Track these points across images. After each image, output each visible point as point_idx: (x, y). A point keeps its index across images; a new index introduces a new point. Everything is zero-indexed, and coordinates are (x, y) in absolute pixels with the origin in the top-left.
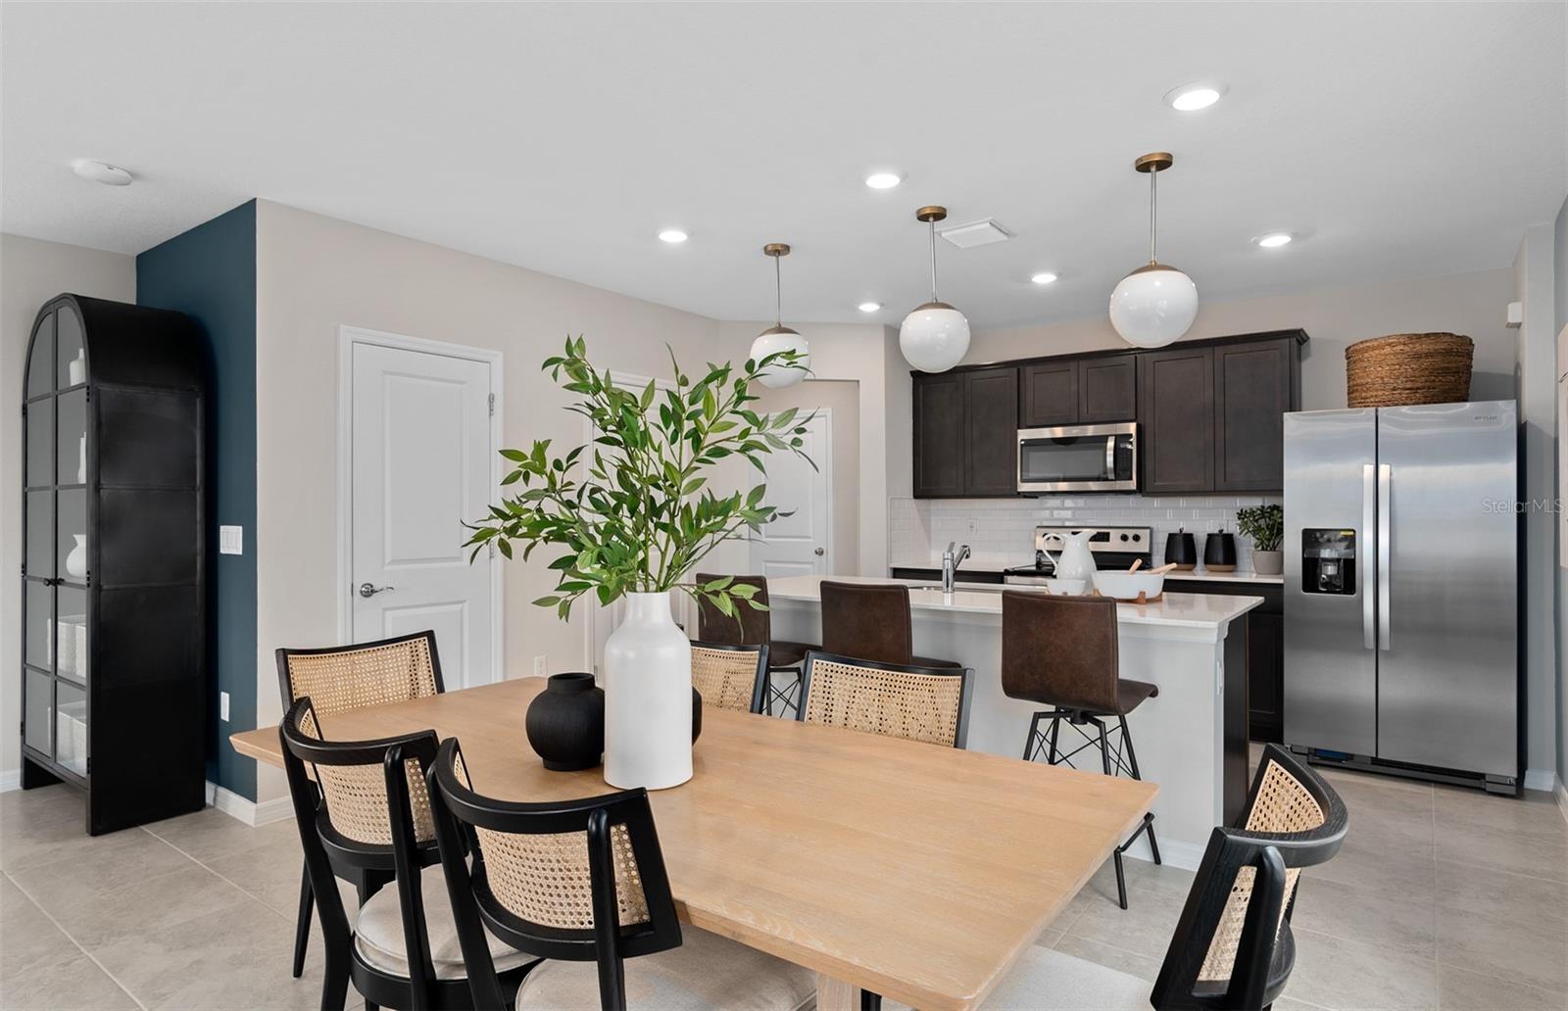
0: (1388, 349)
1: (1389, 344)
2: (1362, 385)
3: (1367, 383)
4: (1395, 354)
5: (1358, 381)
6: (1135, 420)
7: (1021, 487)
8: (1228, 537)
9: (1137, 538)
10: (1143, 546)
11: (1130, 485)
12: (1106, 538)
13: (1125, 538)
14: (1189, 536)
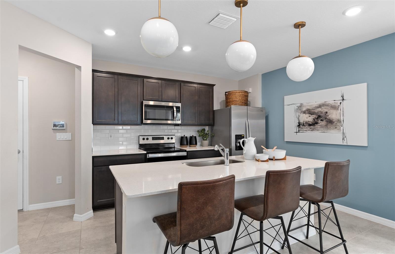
0: (241, 93)
1: (241, 92)
2: (235, 100)
3: (237, 100)
4: (242, 95)
5: (234, 100)
6: (181, 103)
7: (144, 121)
8: (195, 137)
9: (172, 138)
10: (173, 141)
11: (179, 122)
12: (163, 138)
13: (168, 138)
14: (187, 137)
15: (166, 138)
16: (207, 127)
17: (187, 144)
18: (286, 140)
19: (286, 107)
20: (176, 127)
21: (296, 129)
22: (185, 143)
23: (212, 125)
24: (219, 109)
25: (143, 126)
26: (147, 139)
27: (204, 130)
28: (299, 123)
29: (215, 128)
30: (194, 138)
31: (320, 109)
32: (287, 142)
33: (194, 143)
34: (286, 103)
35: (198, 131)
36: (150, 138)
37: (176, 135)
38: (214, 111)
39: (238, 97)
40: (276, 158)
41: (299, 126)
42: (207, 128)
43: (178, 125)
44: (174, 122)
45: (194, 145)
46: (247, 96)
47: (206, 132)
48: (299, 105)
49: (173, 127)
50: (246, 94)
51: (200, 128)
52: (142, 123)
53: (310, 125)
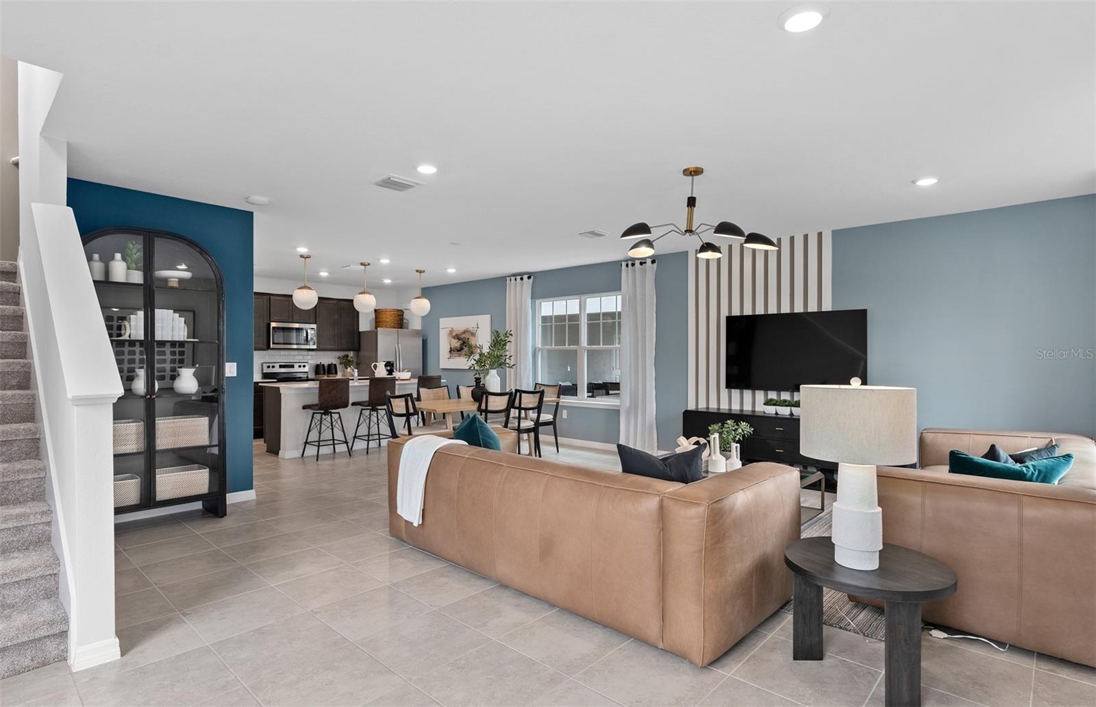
0: (395, 312)
3: (387, 321)
4: (397, 314)
5: (384, 320)
6: (316, 323)
7: (272, 346)
8: (335, 365)
9: (304, 366)
10: (306, 369)
11: (315, 347)
12: (292, 366)
13: (300, 366)
14: (323, 365)
15: (296, 366)
16: (352, 352)
17: (324, 374)
18: (441, 367)
19: (441, 330)
20: (311, 353)
21: (448, 355)
22: (322, 372)
23: (357, 349)
24: (368, 329)
25: (269, 351)
26: (273, 367)
27: (347, 356)
28: (451, 348)
29: (362, 353)
30: (333, 366)
31: (464, 335)
32: (443, 369)
33: (334, 372)
34: (440, 327)
35: (339, 357)
36: (277, 366)
37: (310, 362)
38: (360, 333)
39: (389, 318)
40: (401, 378)
41: (450, 351)
42: (351, 354)
43: (313, 350)
44: (308, 347)
45: (333, 374)
46: (403, 315)
47: (349, 358)
48: (450, 329)
49: (305, 353)
50: (400, 313)
51: (342, 354)
52: (268, 348)
53: (458, 351)
